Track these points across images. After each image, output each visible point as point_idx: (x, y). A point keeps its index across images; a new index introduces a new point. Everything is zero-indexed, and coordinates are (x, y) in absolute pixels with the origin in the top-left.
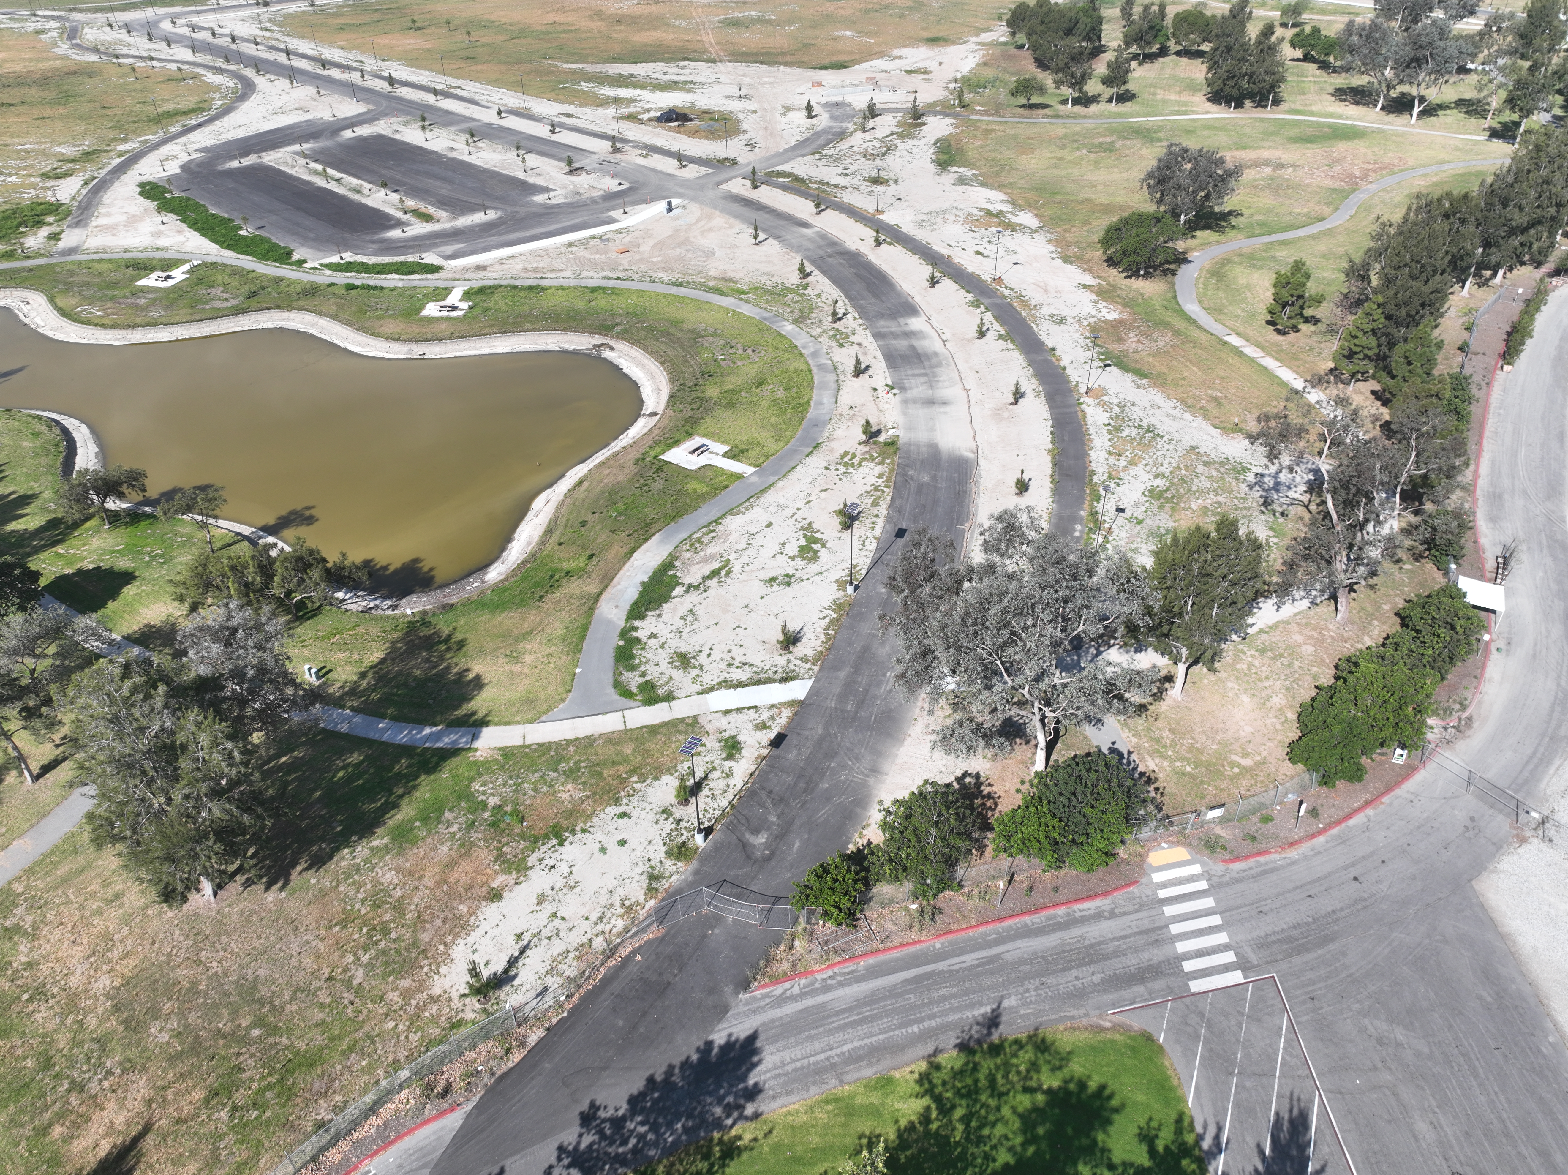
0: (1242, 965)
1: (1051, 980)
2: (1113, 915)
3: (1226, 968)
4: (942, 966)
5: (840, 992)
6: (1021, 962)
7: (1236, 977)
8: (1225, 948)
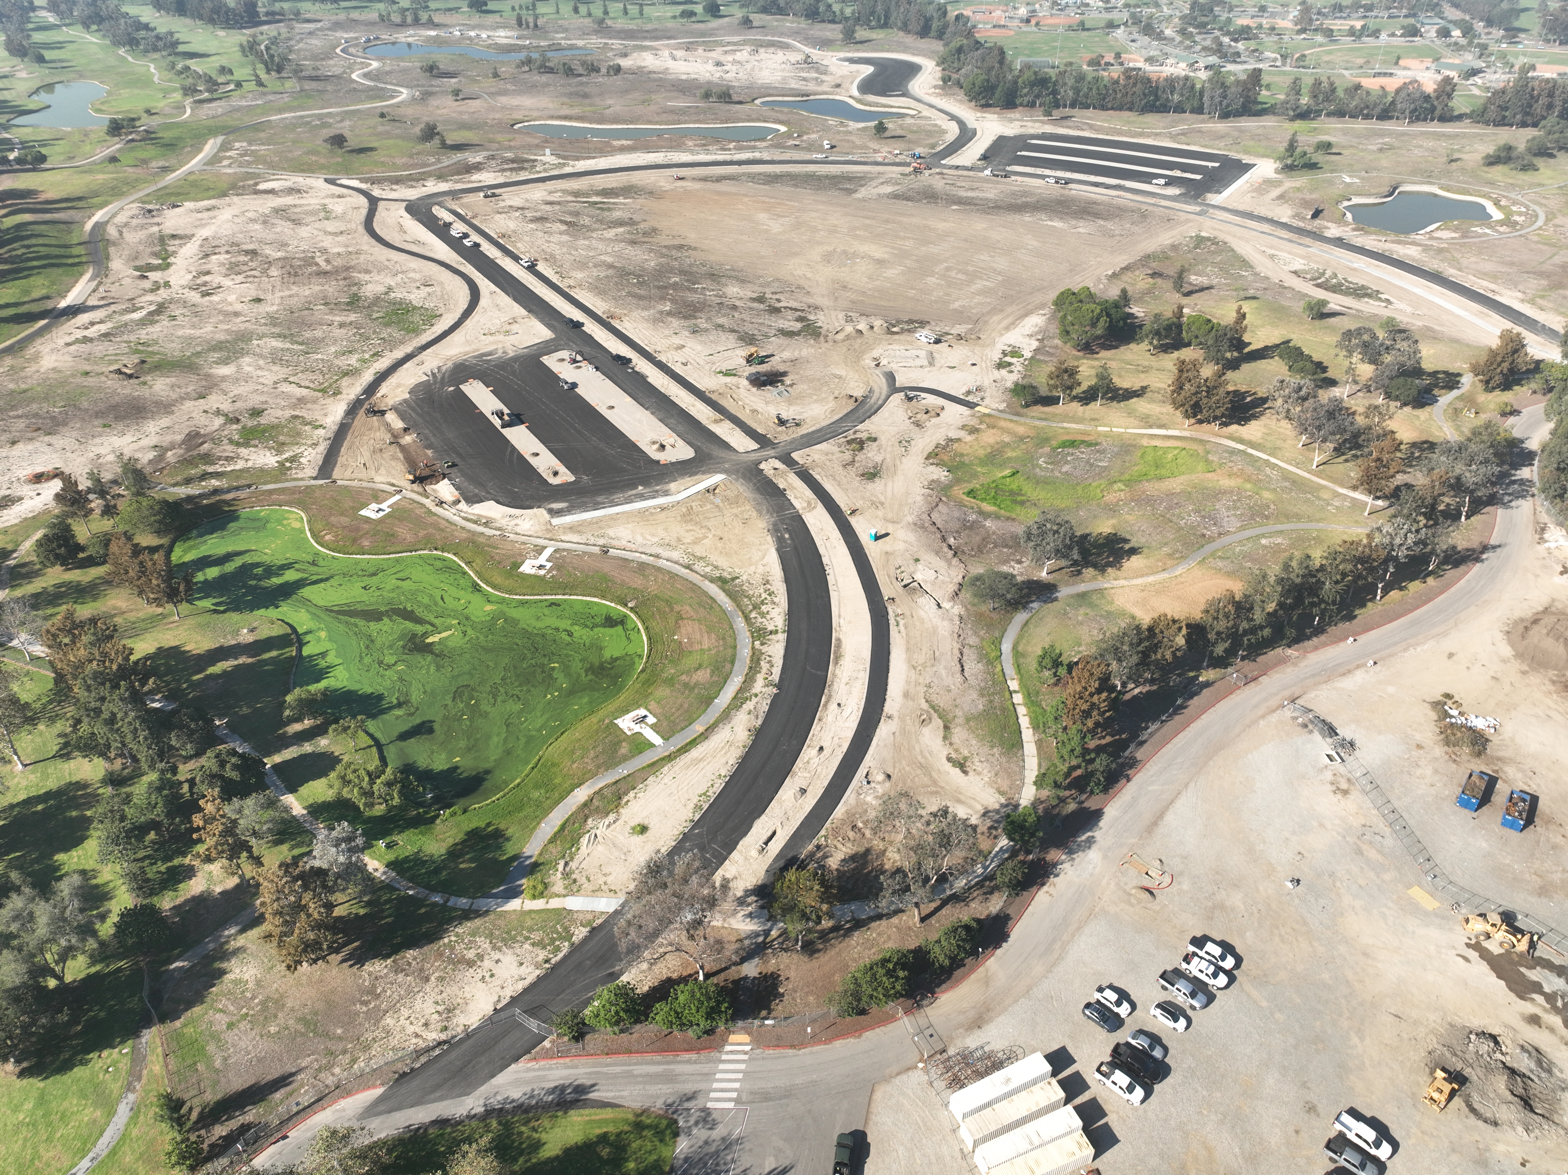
0: (737, 1101)
1: (648, 1087)
2: (695, 1062)
3: (729, 1100)
4: (605, 1070)
5: (555, 1072)
6: (641, 1076)
7: (731, 1105)
8: (735, 1090)
